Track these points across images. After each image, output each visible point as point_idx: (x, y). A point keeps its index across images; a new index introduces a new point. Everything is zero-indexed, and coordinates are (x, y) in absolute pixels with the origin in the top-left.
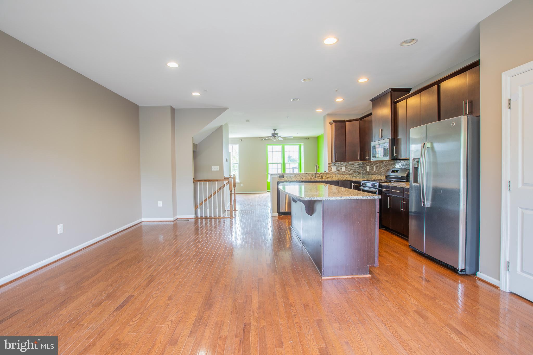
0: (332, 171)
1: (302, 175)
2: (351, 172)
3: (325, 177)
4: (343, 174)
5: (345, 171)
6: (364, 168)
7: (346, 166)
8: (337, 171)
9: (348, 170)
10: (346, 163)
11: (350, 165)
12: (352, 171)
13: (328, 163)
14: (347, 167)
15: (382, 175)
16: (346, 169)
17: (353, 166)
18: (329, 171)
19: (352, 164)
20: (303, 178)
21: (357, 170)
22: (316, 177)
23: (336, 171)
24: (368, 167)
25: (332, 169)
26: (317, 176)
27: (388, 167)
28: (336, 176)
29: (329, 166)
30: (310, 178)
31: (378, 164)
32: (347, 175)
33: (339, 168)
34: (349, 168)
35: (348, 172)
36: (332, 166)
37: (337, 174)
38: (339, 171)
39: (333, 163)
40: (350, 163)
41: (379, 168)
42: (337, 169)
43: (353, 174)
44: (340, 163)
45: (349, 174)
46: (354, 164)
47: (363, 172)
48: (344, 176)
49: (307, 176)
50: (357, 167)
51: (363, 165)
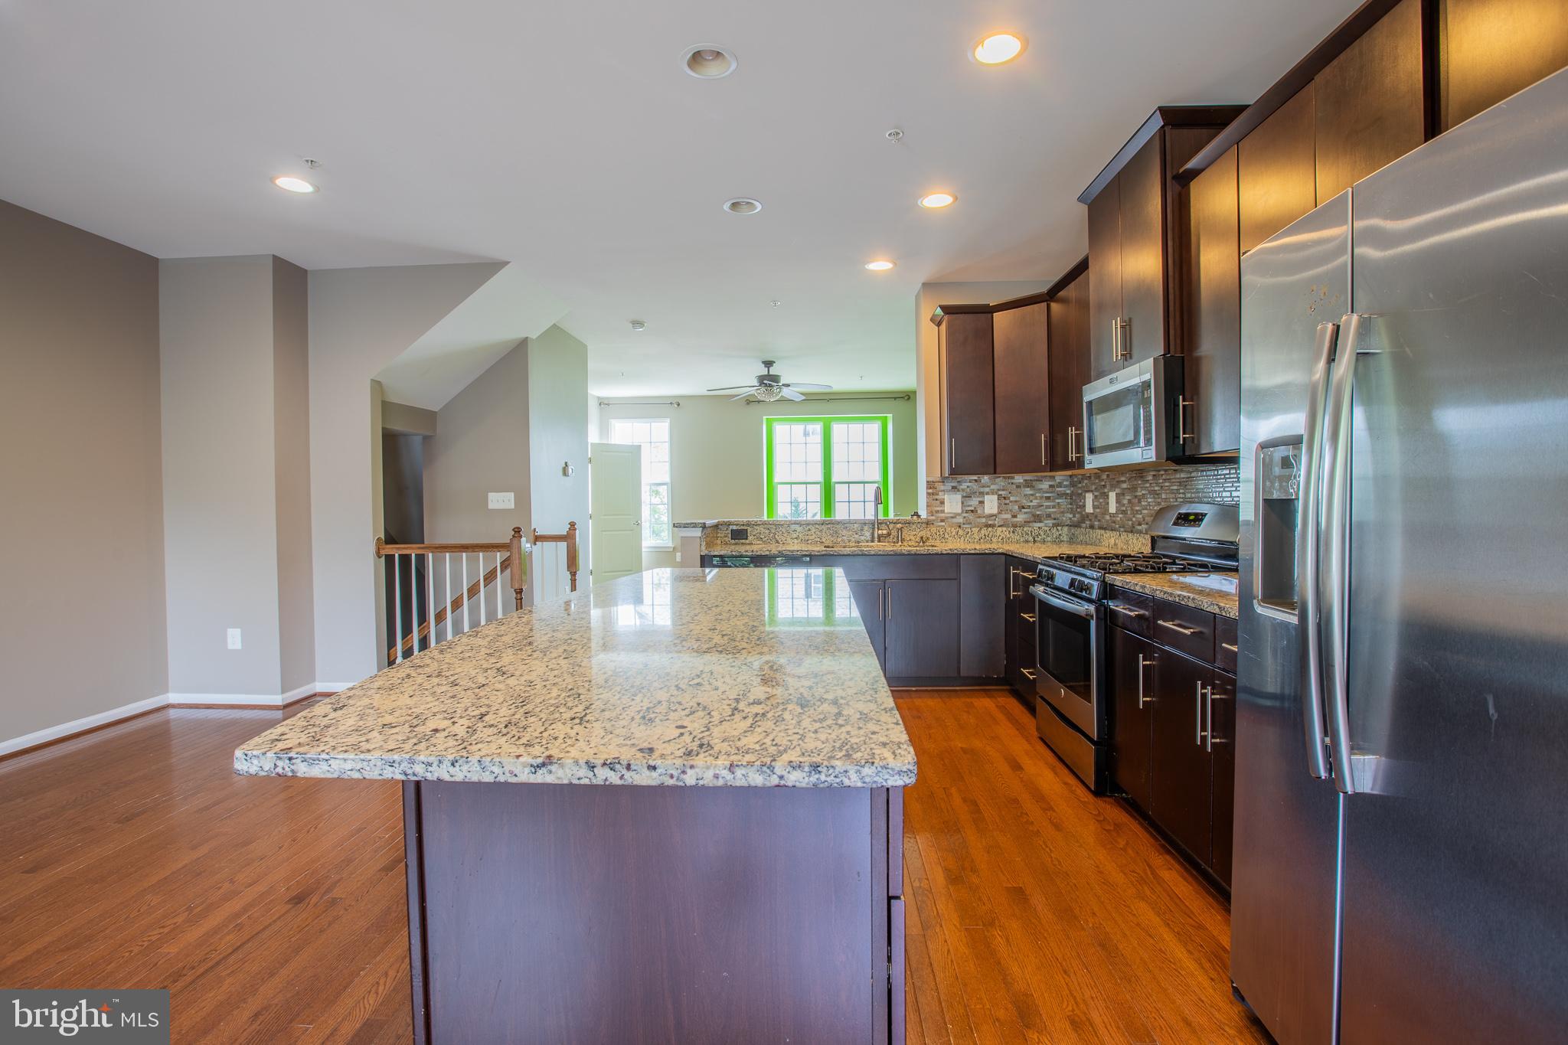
0: (943, 512)
1: (820, 527)
2: (1021, 518)
3: (913, 538)
4: (990, 526)
5: (995, 511)
6: (1076, 499)
7: (1000, 493)
8: (965, 515)
9: (1009, 507)
10: (1000, 482)
11: (1018, 487)
12: (1026, 513)
13: (928, 482)
14: (1005, 498)
15: (1140, 532)
16: (1000, 505)
17: (1031, 492)
18: (931, 513)
19: (1028, 484)
20: (823, 540)
21: (1048, 507)
22: (876, 535)
23: (960, 511)
24: (1089, 497)
25: (942, 503)
26: (879, 535)
27: (1163, 496)
28: (959, 533)
29: (930, 491)
31: (1124, 486)
32: (1004, 529)
33: (974, 502)
34: (1016, 501)
35: (1008, 516)
36: (941, 491)
37: (964, 524)
38: (972, 511)
39: (943, 480)
40: (1018, 481)
41: (1130, 501)
42: (962, 503)
43: (1031, 524)
44: (976, 478)
45: (1015, 526)
46: (1034, 483)
47: (1070, 519)
48: (991, 534)
49: (840, 532)
50: (1048, 498)
51: (1072, 489)
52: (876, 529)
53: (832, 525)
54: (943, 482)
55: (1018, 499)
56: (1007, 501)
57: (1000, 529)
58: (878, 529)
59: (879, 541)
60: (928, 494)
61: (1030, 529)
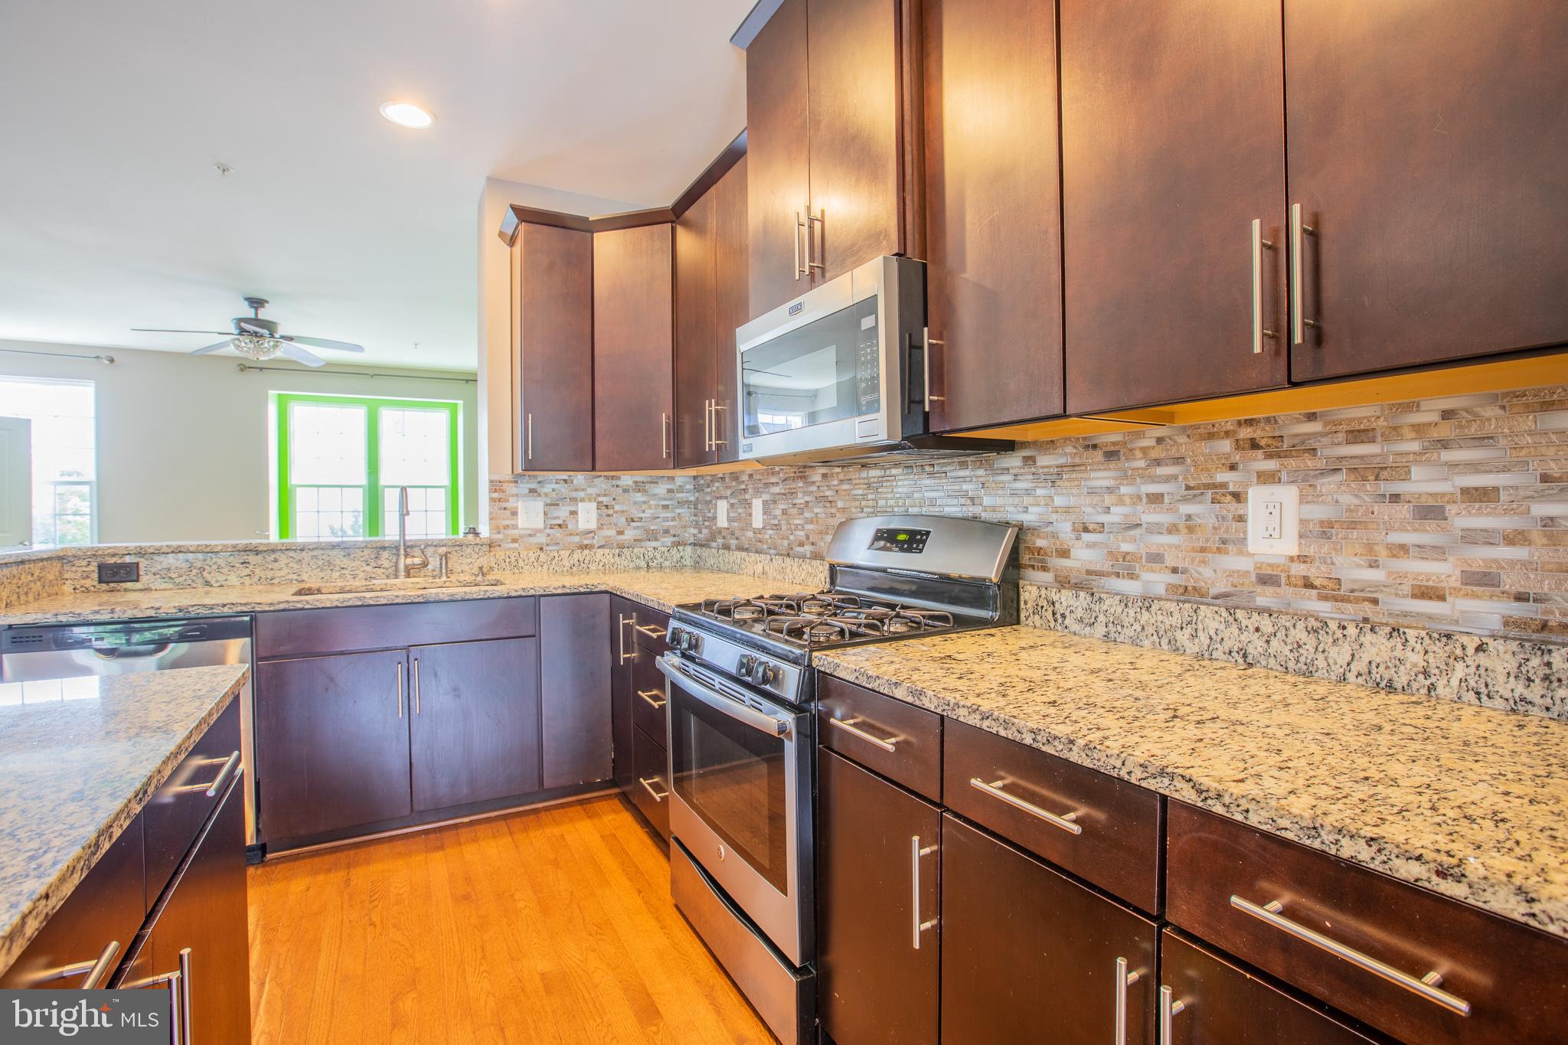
0: (515, 527)
1: (297, 556)
2: (630, 534)
3: (466, 568)
4: (586, 546)
5: (593, 525)
6: (702, 510)
7: (601, 499)
8: (549, 531)
9: (614, 519)
10: (600, 483)
11: (625, 491)
12: (636, 528)
13: (491, 481)
14: (607, 506)
15: (803, 557)
16: (600, 516)
17: (643, 499)
18: (497, 529)
19: (639, 487)
20: (305, 577)
21: (666, 519)
22: (402, 566)
23: (541, 525)
24: (722, 506)
25: (514, 513)
26: (406, 567)
28: (543, 557)
29: (495, 495)
30: (362, 575)
31: (776, 490)
32: (607, 551)
33: (562, 512)
34: (623, 512)
35: (612, 533)
36: (513, 496)
37: (547, 545)
38: (560, 526)
39: (516, 479)
40: (625, 483)
41: (784, 512)
42: (545, 514)
43: (643, 543)
44: (566, 478)
45: (621, 547)
46: (647, 486)
47: (694, 535)
48: (588, 558)
49: (338, 562)
50: (666, 507)
51: (697, 495)
52: (402, 557)
53: (321, 552)
54: (516, 482)
55: (625, 508)
56: (610, 512)
57: (601, 551)
58: (406, 555)
59: (408, 575)
60: (492, 500)
61: (642, 550)
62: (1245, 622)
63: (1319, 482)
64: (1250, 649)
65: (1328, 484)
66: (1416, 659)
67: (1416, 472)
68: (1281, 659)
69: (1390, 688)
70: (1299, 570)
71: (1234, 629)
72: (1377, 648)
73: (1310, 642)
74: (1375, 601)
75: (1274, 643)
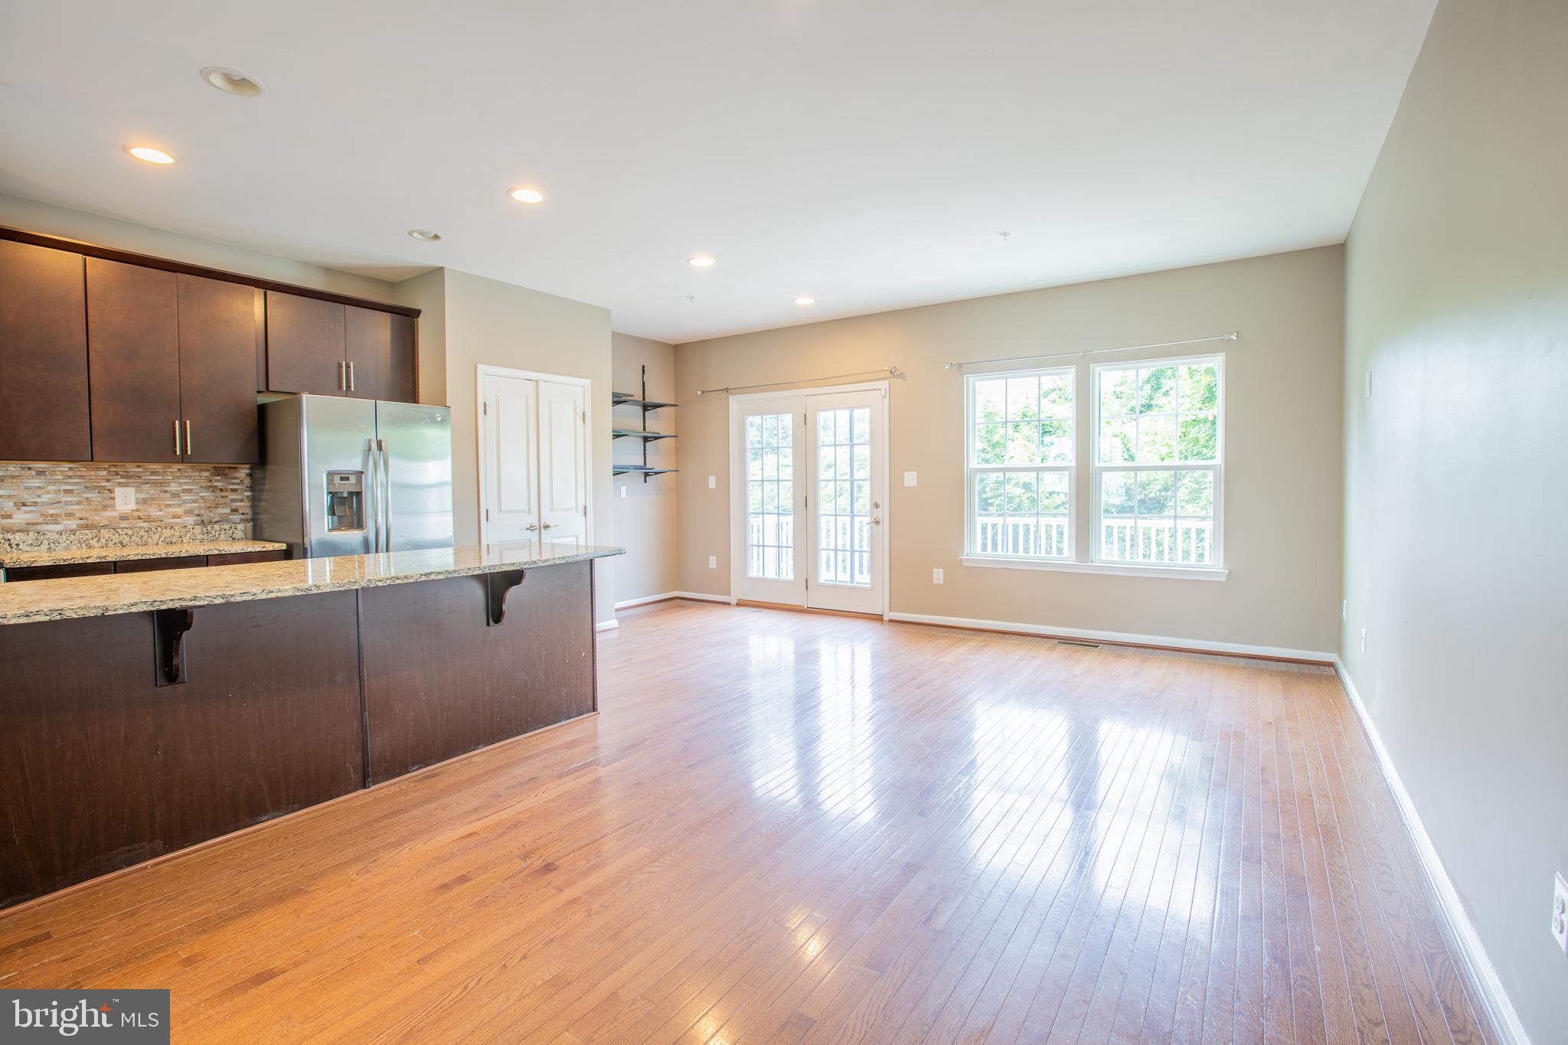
62: (121, 533)
63: (143, 486)
64: (124, 541)
65: (145, 487)
66: (178, 534)
67: (172, 484)
68: (136, 542)
69: (171, 543)
70: (136, 514)
71: (117, 536)
72: (167, 533)
73: (146, 535)
74: (161, 521)
75: (133, 537)
